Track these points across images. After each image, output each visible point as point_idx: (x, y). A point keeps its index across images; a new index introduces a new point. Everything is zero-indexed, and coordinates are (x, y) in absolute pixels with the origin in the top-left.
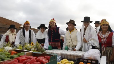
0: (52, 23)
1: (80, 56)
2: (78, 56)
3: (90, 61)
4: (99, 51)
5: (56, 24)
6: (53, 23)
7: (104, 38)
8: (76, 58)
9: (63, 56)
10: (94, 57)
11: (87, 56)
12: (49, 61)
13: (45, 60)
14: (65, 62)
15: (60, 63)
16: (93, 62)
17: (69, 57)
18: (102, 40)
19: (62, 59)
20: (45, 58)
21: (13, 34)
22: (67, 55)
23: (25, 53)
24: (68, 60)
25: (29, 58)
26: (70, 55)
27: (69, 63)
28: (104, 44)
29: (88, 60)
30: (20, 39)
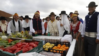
0: (36, 15)
1: (58, 40)
2: (57, 40)
3: (65, 43)
4: (71, 36)
5: (39, 16)
6: (38, 15)
7: (74, 27)
8: (55, 42)
9: (47, 40)
10: (68, 40)
11: (63, 40)
12: (37, 45)
13: (35, 45)
14: (48, 45)
15: (45, 46)
16: (67, 44)
17: (51, 41)
18: (73, 28)
19: (46, 43)
20: (35, 43)
21: (4, 24)
22: (49, 40)
23: (20, 40)
24: (50, 43)
25: (23, 44)
26: (52, 40)
27: (51, 45)
28: (74, 31)
29: (63, 42)
30: (11, 28)
